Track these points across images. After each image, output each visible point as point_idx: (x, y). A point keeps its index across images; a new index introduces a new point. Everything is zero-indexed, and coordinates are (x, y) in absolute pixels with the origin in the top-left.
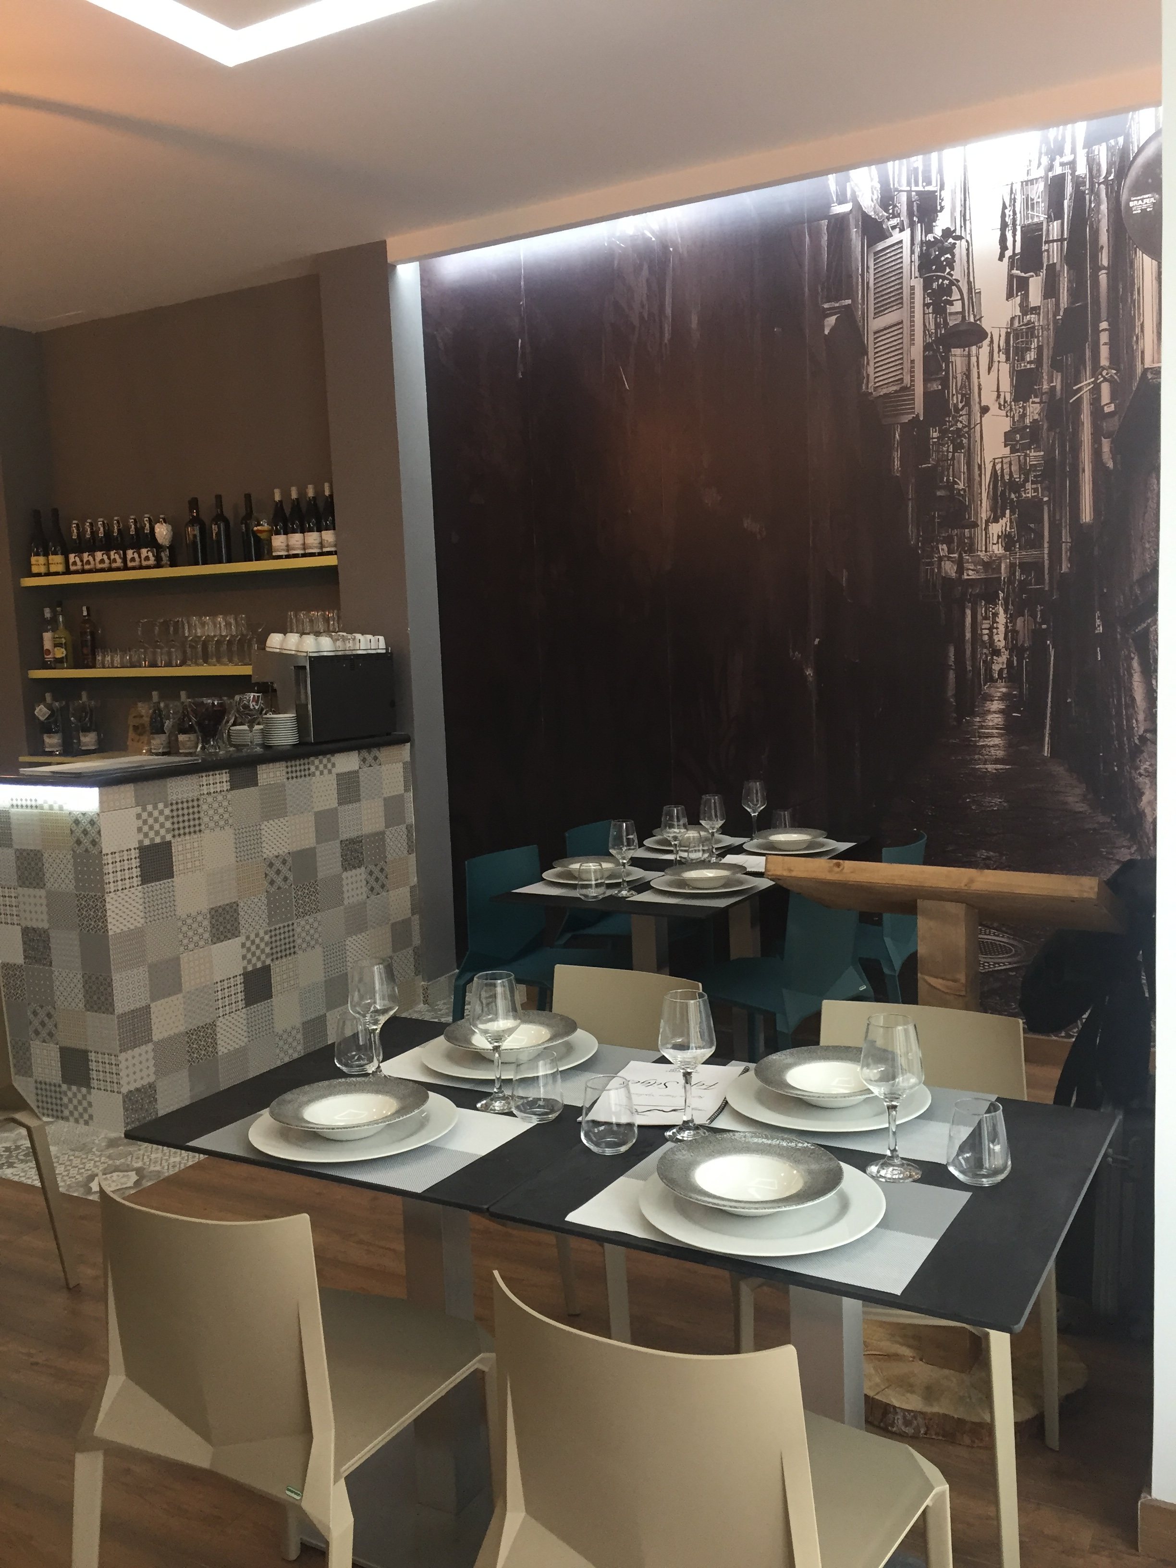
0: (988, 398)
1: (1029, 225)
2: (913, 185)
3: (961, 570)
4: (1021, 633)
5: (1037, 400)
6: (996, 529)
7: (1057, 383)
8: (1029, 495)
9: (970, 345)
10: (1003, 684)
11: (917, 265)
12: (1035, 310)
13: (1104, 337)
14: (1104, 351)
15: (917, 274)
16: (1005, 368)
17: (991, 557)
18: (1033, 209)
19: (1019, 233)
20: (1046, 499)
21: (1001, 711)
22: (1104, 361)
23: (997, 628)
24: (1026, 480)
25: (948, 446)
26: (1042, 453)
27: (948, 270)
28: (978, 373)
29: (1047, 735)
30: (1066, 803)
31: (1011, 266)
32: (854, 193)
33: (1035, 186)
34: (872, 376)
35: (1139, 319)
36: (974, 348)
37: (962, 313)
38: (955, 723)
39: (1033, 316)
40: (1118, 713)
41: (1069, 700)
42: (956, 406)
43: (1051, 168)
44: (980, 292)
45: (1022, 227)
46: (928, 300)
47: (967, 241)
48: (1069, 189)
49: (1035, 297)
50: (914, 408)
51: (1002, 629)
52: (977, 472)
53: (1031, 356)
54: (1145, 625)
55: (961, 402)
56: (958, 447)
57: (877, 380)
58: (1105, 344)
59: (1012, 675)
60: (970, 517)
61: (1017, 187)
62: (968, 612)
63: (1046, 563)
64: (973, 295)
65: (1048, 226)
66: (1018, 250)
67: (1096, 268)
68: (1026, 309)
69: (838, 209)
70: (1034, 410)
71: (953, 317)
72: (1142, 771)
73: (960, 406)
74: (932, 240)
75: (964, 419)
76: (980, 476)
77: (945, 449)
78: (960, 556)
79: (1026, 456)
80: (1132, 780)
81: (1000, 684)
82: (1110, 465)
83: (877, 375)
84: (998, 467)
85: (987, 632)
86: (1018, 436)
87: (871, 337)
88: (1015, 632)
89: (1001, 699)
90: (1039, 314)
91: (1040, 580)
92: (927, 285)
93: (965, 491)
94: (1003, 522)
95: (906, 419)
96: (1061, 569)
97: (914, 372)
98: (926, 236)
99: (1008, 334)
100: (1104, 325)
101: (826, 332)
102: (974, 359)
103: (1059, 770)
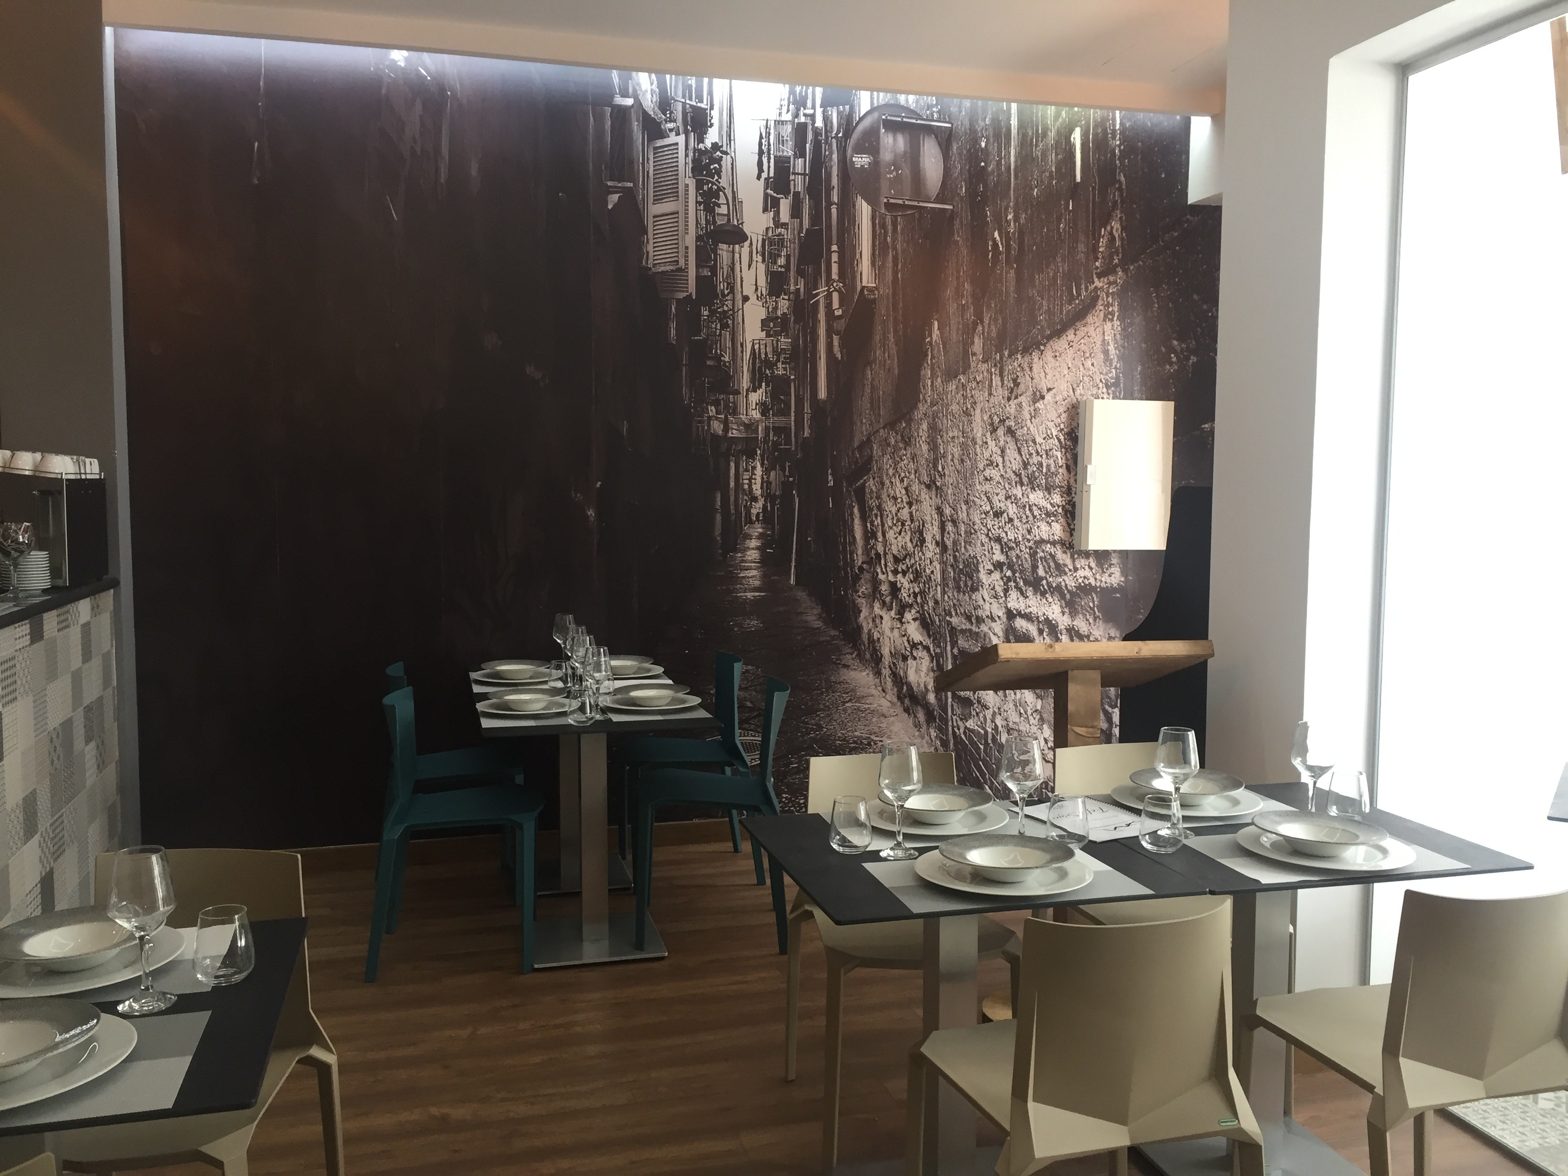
0: (748, 290)
1: (780, 157)
2: (687, 98)
3: (726, 429)
4: (773, 484)
5: (786, 297)
6: (754, 397)
7: (801, 286)
8: (780, 373)
9: (734, 244)
10: (760, 525)
11: (691, 166)
12: (784, 225)
13: (835, 257)
14: (835, 268)
15: (691, 175)
16: (762, 268)
17: (750, 420)
18: (783, 146)
19: (772, 161)
20: (792, 377)
21: (757, 548)
22: (835, 276)
23: (755, 479)
24: (778, 360)
25: (716, 324)
26: (790, 340)
27: (716, 177)
28: (741, 267)
29: (793, 567)
30: (806, 622)
31: (766, 188)
32: (635, 91)
33: (785, 127)
34: (651, 254)
35: (859, 249)
36: (737, 246)
37: (728, 215)
38: (721, 558)
39: (783, 230)
40: (845, 548)
43: (796, 116)
44: (742, 202)
45: (775, 157)
46: (699, 199)
47: (732, 157)
48: (810, 136)
49: (785, 216)
50: (687, 288)
51: (759, 480)
52: (740, 349)
53: (781, 261)
54: (862, 481)
55: (727, 289)
56: (724, 326)
57: (655, 258)
58: (835, 262)
59: (767, 518)
60: (734, 386)
61: (772, 124)
62: (732, 464)
63: (793, 428)
64: (736, 203)
65: (794, 161)
66: (772, 174)
67: (830, 203)
68: (777, 224)
69: (619, 100)
70: (783, 305)
71: (721, 218)
72: (860, 594)
73: (726, 292)
74: (703, 149)
75: (729, 303)
76: (742, 352)
77: (713, 326)
78: (726, 417)
79: (778, 341)
80: (853, 601)
81: (757, 525)
82: (839, 356)
83: (655, 253)
84: (757, 347)
85: (747, 481)
86: (772, 324)
87: (651, 220)
88: (769, 483)
89: (758, 538)
90: (787, 229)
91: (788, 442)
92: (699, 185)
93: (730, 363)
94: (760, 392)
95: (682, 295)
96: (804, 434)
97: (688, 257)
98: (698, 145)
99: (764, 241)
100: (834, 248)
101: (610, 207)
102: (737, 256)
103: (801, 595)
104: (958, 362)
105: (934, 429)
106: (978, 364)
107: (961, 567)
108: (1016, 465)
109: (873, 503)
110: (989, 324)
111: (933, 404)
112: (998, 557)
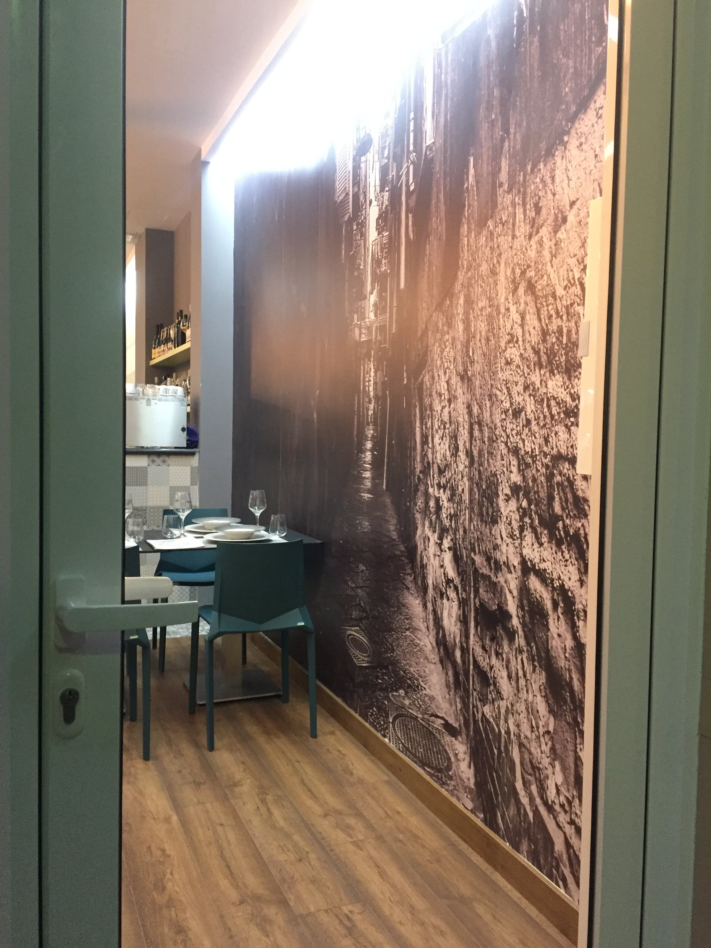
0: (372, 193)
3: (360, 334)
4: (378, 385)
5: (387, 189)
7: (395, 172)
8: (383, 269)
9: (367, 152)
10: (372, 427)
13: (411, 127)
14: (412, 138)
16: (378, 166)
17: (370, 322)
20: (389, 271)
21: (370, 450)
23: (371, 381)
24: (382, 258)
25: (359, 236)
26: (388, 233)
28: (369, 174)
29: (385, 471)
30: (390, 531)
34: (338, 188)
35: (425, 104)
36: (368, 154)
38: (356, 458)
40: (410, 454)
41: (393, 442)
42: (362, 201)
50: (348, 210)
51: (372, 383)
52: (367, 254)
53: (386, 152)
54: (422, 377)
55: (363, 199)
56: (362, 235)
58: (412, 132)
59: (375, 419)
60: (364, 291)
62: (362, 368)
63: (388, 325)
70: (386, 197)
72: (418, 508)
75: (363, 212)
76: (368, 257)
77: (358, 238)
78: (361, 323)
79: (383, 236)
82: (412, 237)
84: (374, 248)
85: (367, 384)
86: (380, 221)
88: (376, 383)
89: (371, 439)
91: (385, 340)
93: (363, 271)
94: (375, 292)
95: (346, 218)
96: (393, 329)
97: (350, 180)
99: (379, 138)
100: (412, 115)
102: (368, 162)
103: (388, 501)
104: (487, 202)
105: (469, 302)
106: (503, 198)
107: (484, 487)
108: (535, 338)
109: (427, 401)
110: (515, 134)
111: (469, 269)
112: (516, 478)
